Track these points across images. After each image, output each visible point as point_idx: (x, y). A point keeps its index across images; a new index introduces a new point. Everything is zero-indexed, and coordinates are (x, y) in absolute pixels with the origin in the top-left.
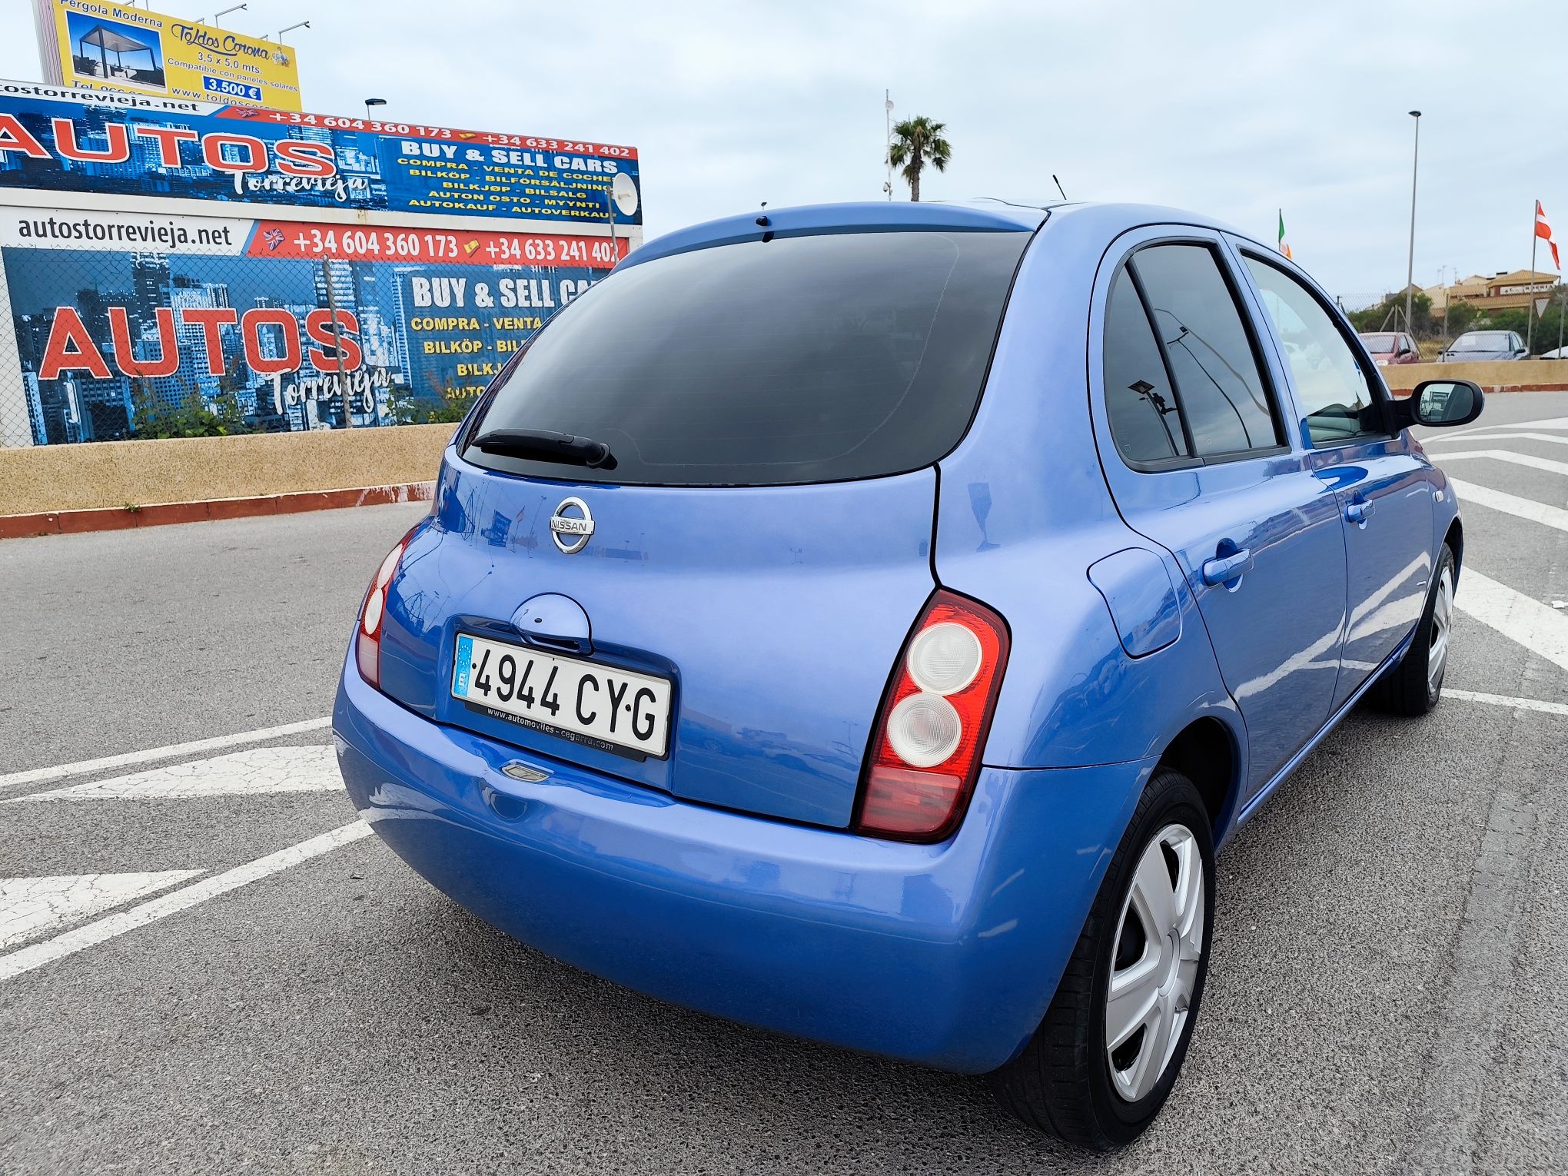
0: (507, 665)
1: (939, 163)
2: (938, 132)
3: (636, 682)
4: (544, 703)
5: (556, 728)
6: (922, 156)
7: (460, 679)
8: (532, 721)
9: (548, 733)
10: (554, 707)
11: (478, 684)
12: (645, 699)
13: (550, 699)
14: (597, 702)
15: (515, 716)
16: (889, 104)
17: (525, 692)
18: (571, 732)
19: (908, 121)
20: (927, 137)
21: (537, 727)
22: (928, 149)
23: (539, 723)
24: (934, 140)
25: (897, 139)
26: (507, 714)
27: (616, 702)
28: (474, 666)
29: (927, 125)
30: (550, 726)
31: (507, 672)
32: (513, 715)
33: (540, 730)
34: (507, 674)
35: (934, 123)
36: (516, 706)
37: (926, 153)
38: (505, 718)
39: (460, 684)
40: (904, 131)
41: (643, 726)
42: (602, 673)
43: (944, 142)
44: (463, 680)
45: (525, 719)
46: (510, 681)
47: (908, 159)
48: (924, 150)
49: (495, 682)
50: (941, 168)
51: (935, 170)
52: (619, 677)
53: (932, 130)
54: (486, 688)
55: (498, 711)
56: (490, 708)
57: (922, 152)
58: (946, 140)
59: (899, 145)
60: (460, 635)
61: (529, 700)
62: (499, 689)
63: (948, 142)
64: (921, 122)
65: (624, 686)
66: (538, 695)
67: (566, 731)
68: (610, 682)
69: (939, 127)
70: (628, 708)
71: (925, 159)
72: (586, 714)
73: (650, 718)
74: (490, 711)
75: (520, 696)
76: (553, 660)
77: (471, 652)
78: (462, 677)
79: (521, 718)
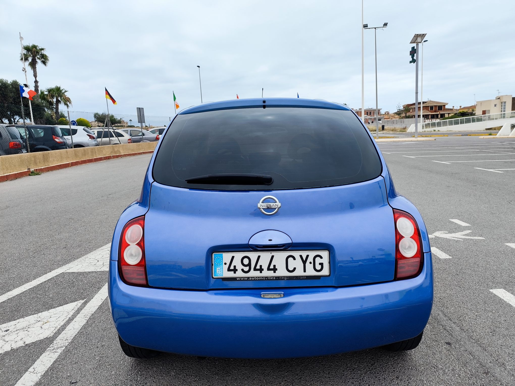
0: (246, 260)
1: (44, 63)
2: (42, 51)
3: (312, 254)
4: (269, 269)
5: (276, 277)
6: (36, 59)
7: (217, 270)
8: (263, 277)
9: (273, 280)
10: (275, 270)
11: (229, 270)
12: (318, 258)
13: (272, 267)
14: (298, 264)
15: (253, 277)
16: (21, 38)
17: (258, 267)
18: (284, 277)
19: (29, 45)
20: (38, 52)
21: (266, 279)
22: (39, 57)
23: (267, 277)
24: (41, 54)
25: (25, 52)
26: (248, 278)
27: (304, 262)
28: (225, 264)
29: (37, 48)
30: (273, 277)
33: (268, 280)
34: (246, 263)
35: (40, 48)
36: (253, 274)
37: (38, 58)
38: (247, 280)
39: (217, 272)
40: (27, 49)
41: (318, 267)
42: (296, 254)
43: (46, 56)
45: (259, 277)
46: (249, 265)
47: (30, 59)
48: (37, 57)
49: (239, 267)
50: (45, 65)
51: (43, 65)
52: (304, 254)
53: (40, 50)
54: (235, 270)
55: (243, 278)
56: (238, 278)
57: (36, 58)
58: (46, 54)
59: (26, 54)
60: (213, 254)
61: (261, 270)
62: (242, 270)
63: (47, 55)
64: (34, 47)
65: (308, 256)
66: (265, 267)
67: (282, 277)
68: (301, 256)
69: (42, 49)
70: (311, 263)
71: (38, 60)
72: (291, 268)
73: (321, 264)
75: (255, 269)
76: (271, 253)
77: (222, 259)
78: (218, 269)
79: (256, 277)
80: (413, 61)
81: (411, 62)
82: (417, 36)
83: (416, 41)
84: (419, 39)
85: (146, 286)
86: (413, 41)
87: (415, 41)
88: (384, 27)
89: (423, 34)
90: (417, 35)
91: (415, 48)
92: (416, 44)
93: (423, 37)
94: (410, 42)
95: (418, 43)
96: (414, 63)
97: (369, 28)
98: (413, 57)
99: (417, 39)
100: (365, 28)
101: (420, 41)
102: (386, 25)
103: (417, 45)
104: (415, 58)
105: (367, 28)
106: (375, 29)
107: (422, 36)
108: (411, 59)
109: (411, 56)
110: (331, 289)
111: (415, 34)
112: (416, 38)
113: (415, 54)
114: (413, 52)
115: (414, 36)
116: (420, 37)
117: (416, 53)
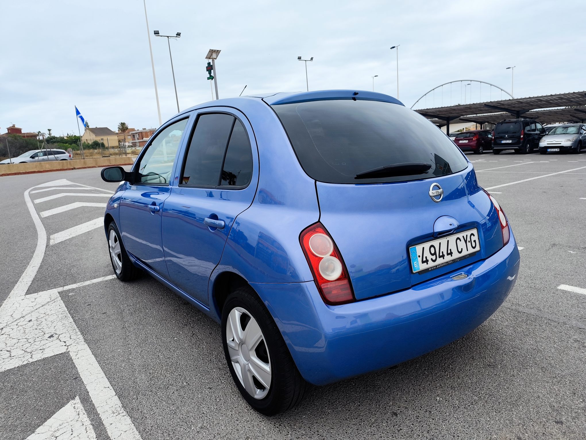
0: (432, 249)
3: (469, 233)
4: (448, 254)
5: (453, 260)
7: (415, 265)
8: (445, 263)
9: (451, 263)
10: (451, 253)
11: (423, 262)
12: (472, 236)
13: (449, 252)
14: (462, 244)
15: (439, 265)
17: (441, 254)
18: (457, 259)
21: (448, 264)
23: (447, 262)
26: (436, 266)
27: (466, 241)
28: (419, 256)
30: (451, 261)
31: (433, 251)
32: (438, 265)
33: (449, 264)
34: (433, 252)
36: (440, 261)
38: (436, 268)
39: (415, 266)
41: (473, 244)
42: (460, 235)
44: (416, 264)
45: (443, 264)
46: (435, 254)
49: (430, 257)
52: (464, 234)
54: (427, 261)
55: (433, 267)
56: (429, 268)
60: (410, 248)
61: (443, 256)
62: (432, 259)
65: (467, 235)
66: (445, 253)
68: (463, 237)
70: (469, 242)
72: (460, 250)
73: (475, 241)
74: (430, 269)
75: (440, 257)
76: (446, 238)
77: (416, 252)
78: (415, 263)
79: (441, 264)
80: (211, 78)
81: (208, 79)
82: (212, 52)
83: (212, 57)
84: (214, 56)
85: (354, 300)
86: (209, 57)
87: (210, 57)
88: (177, 37)
89: (218, 51)
90: (212, 50)
91: (211, 64)
92: (212, 59)
93: (218, 54)
94: (205, 57)
95: (213, 59)
96: (212, 80)
97: (161, 36)
98: (210, 73)
99: (212, 55)
100: (156, 35)
101: (216, 58)
102: (178, 34)
103: (213, 61)
104: (212, 74)
105: (159, 36)
106: (167, 38)
107: (217, 52)
108: (209, 76)
109: (208, 72)
110: (481, 262)
111: (209, 49)
112: (212, 53)
113: (212, 71)
114: (210, 68)
115: (209, 51)
116: (214, 53)
117: (212, 69)
